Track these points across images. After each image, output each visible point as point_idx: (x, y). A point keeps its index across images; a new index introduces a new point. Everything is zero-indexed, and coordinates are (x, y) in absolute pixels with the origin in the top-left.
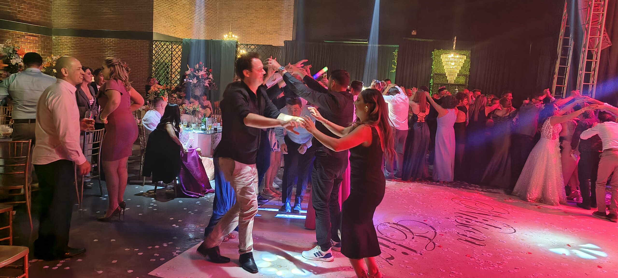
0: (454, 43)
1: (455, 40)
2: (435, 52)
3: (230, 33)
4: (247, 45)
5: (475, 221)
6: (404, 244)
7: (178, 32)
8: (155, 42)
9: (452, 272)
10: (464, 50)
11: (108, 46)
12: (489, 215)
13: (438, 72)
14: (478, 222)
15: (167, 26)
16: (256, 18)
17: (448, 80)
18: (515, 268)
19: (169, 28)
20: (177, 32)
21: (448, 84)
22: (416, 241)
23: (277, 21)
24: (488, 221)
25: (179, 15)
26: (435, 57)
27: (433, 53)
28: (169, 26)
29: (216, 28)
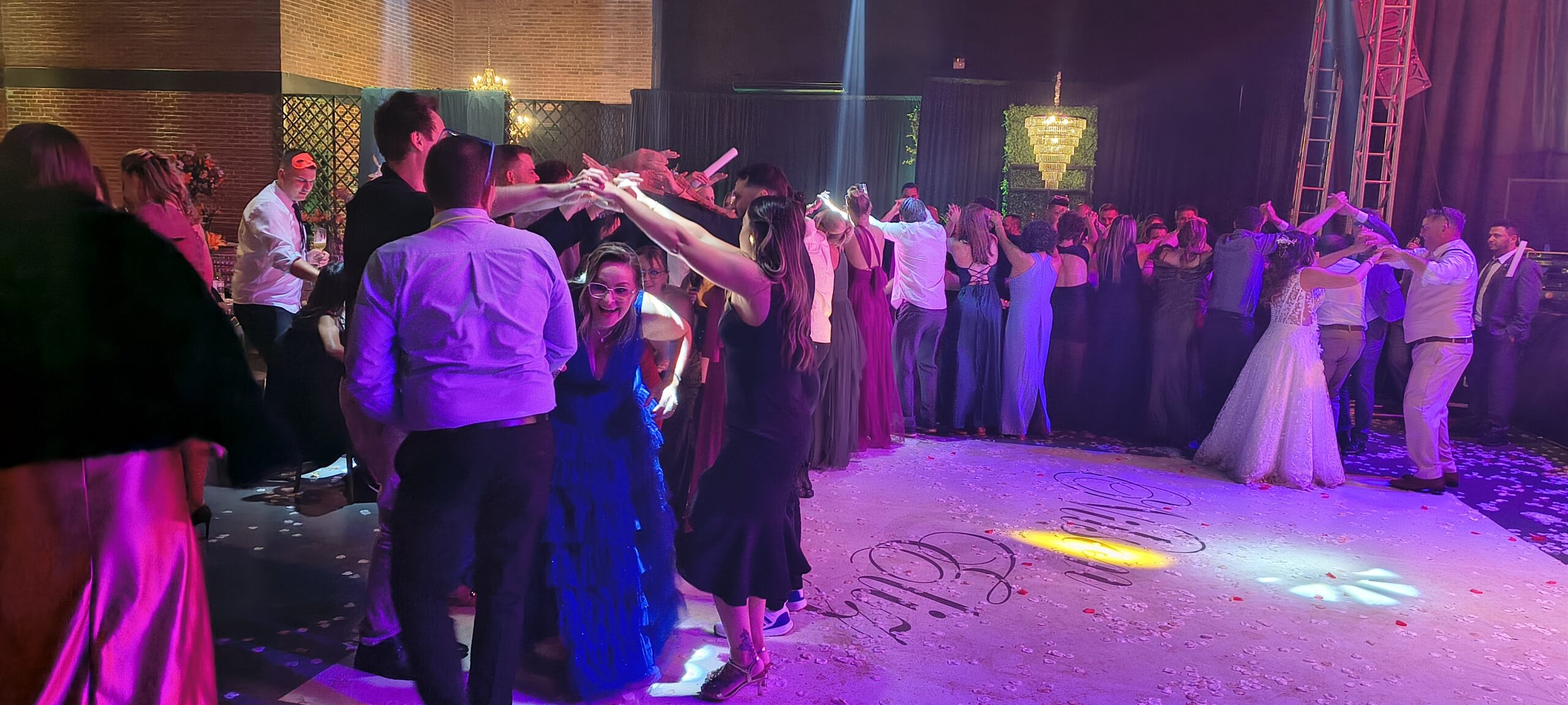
0: (1057, 88)
1: (1059, 81)
2: (1012, 112)
3: (489, 72)
4: (535, 102)
5: (1108, 526)
6: (935, 590)
7: (348, 72)
8: (289, 100)
9: (1050, 652)
10: (1081, 106)
11: (160, 113)
12: (1142, 510)
13: (1020, 161)
14: (1115, 528)
15: (320, 55)
16: (557, 32)
17: (1044, 181)
18: (1202, 637)
19: (325, 61)
20: (347, 70)
21: (1046, 191)
22: (965, 583)
23: (611, 40)
24: (1138, 524)
25: (350, 25)
26: (1010, 125)
27: (1007, 114)
28: (324, 56)
29: (452, 59)
